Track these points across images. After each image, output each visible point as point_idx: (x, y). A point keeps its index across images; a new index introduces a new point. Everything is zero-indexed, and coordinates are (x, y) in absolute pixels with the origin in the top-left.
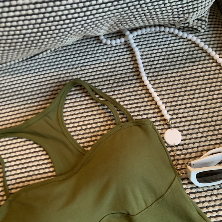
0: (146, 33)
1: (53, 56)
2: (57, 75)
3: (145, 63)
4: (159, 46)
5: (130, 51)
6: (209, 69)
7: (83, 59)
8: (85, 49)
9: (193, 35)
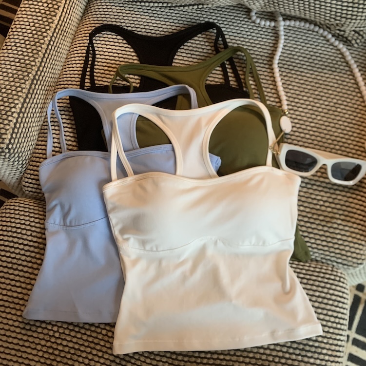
0: (299, 27)
1: (198, 14)
4: (306, 44)
5: (276, 37)
8: (231, 19)
9: (345, 46)
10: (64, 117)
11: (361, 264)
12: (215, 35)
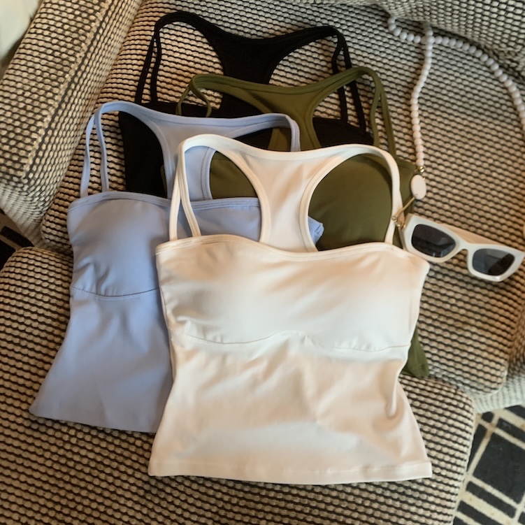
0: (455, 48)
1: (313, 11)
4: (461, 74)
5: (420, 59)
6: (508, 138)
8: (360, 25)
9: (516, 84)
10: (109, 140)
11: (495, 389)
12: (336, 46)
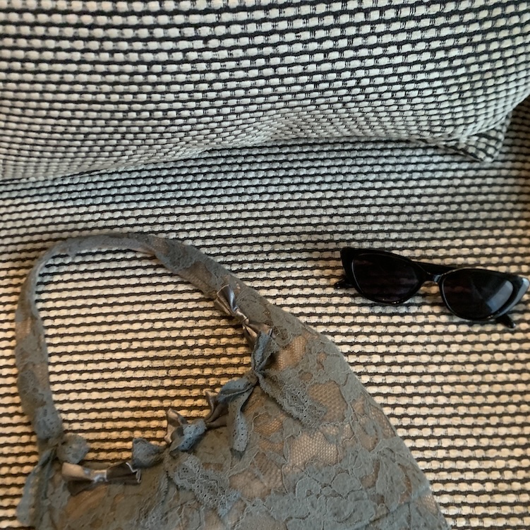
2: (151, 216)
3: (346, 217)
7: (212, 189)
